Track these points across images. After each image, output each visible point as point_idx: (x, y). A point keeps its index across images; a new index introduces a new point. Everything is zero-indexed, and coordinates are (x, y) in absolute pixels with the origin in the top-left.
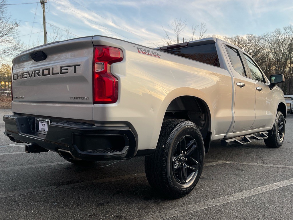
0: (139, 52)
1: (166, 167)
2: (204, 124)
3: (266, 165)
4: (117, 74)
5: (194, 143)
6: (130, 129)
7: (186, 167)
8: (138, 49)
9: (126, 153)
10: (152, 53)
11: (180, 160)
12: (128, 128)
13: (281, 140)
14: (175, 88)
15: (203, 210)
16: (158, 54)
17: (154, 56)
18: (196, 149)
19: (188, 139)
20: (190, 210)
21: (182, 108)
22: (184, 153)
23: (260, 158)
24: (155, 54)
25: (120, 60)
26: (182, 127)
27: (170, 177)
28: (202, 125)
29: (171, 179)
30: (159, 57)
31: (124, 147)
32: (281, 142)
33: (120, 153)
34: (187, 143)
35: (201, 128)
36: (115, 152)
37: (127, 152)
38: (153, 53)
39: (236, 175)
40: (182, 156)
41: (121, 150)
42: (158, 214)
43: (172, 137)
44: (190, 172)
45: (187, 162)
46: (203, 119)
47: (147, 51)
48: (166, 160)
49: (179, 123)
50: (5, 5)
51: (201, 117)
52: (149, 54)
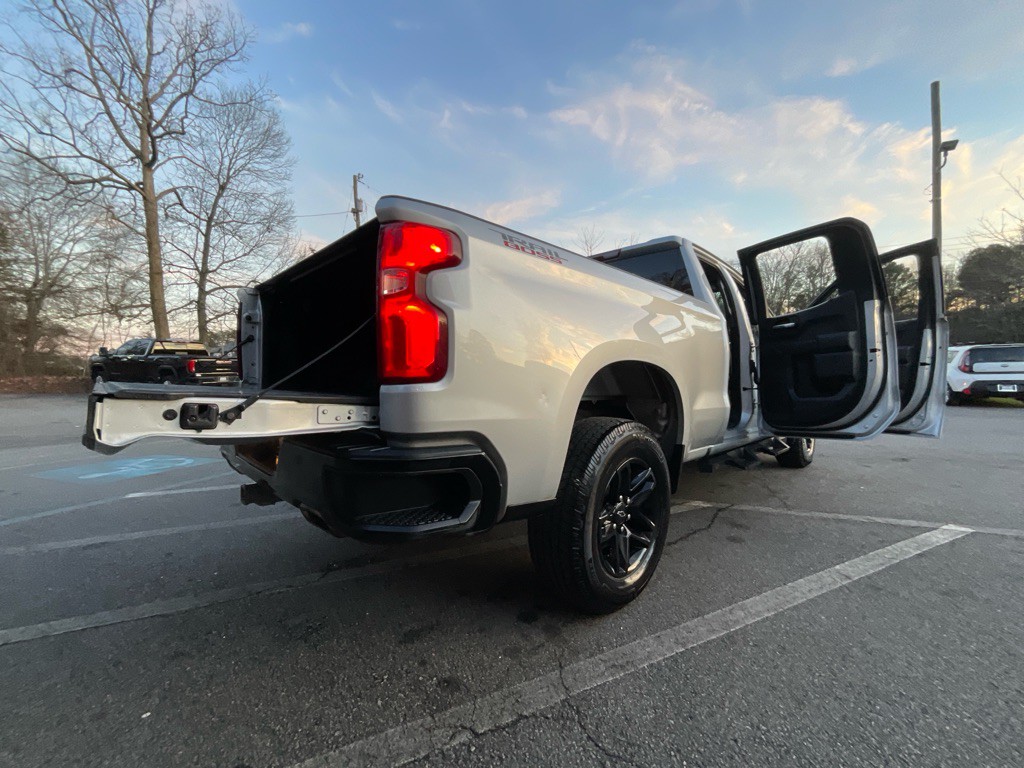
0: (506, 244)
1: (582, 532)
2: (666, 427)
3: (793, 512)
4: (443, 301)
5: (649, 479)
6: (483, 454)
7: (628, 536)
8: (504, 237)
9: (473, 521)
10: (541, 251)
11: (615, 518)
12: (479, 452)
13: (810, 451)
14: (599, 343)
15: (674, 659)
16: (557, 255)
17: (548, 258)
18: (652, 493)
19: (636, 468)
20: (642, 661)
21: (614, 390)
22: (625, 500)
23: (773, 493)
24: (550, 253)
25: (452, 262)
26: (616, 441)
27: (590, 561)
28: (662, 430)
29: (592, 565)
30: (560, 262)
31: (467, 504)
32: (810, 453)
33: (455, 522)
34: (634, 475)
35: (657, 436)
36: (440, 520)
37: (475, 516)
38: (544, 251)
39: (733, 540)
40: (620, 509)
41: (456, 515)
42: (554, 675)
43: (600, 457)
44: (635, 547)
45: (630, 524)
46: (664, 414)
47: (527, 245)
48: (584, 516)
49: (617, 426)
50: (293, 218)
51: (659, 411)
52: (533, 253)
